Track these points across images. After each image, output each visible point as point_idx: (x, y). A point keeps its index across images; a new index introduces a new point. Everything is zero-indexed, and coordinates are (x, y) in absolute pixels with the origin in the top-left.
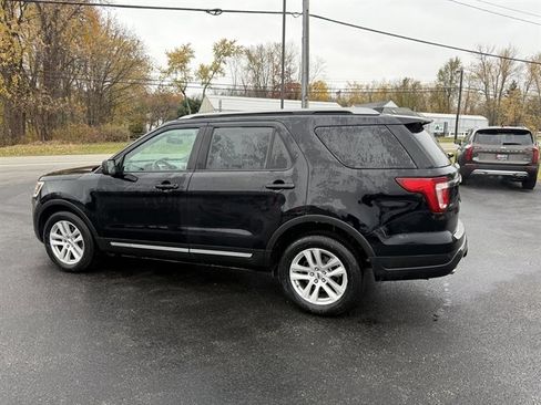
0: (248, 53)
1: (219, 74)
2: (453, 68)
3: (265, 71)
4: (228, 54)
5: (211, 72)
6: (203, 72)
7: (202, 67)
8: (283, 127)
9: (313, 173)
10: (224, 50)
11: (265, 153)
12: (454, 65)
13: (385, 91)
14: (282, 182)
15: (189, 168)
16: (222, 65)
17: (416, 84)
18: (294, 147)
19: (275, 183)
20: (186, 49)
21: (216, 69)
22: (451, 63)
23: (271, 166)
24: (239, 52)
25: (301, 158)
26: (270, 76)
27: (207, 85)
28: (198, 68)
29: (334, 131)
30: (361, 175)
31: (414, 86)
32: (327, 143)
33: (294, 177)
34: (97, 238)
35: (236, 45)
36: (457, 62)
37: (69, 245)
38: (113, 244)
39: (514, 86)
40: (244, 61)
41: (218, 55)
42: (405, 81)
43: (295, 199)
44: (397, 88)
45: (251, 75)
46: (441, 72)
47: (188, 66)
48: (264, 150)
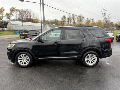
0: (19, 11)
1: (12, 15)
2: (64, 18)
3: (24, 15)
4: (14, 11)
5: (10, 15)
6: (7, 15)
7: (7, 13)
8: (81, 30)
9: (90, 39)
10: (13, 10)
11: (78, 35)
12: (64, 17)
13: (51, 21)
14: (84, 41)
15: (61, 39)
16: (13, 13)
17: (57, 20)
18: (85, 33)
19: (82, 41)
20: (2, 8)
21: (11, 14)
22: (64, 16)
23: (80, 38)
24: (17, 10)
25: (87, 36)
26: (25, 17)
27: (9, 18)
28: (6, 14)
29: (92, 30)
30: (99, 39)
31: (57, 21)
32: (91, 33)
33: (86, 40)
34: (35, 57)
35: (16, 9)
36: (65, 16)
37: (24, 60)
38: (39, 58)
39: (74, 21)
40: (18, 13)
41: (11, 11)
42: (55, 20)
43: (87, 44)
44: (54, 21)
45: (20, 16)
46: (62, 18)
47: (3, 13)
48: (78, 34)
